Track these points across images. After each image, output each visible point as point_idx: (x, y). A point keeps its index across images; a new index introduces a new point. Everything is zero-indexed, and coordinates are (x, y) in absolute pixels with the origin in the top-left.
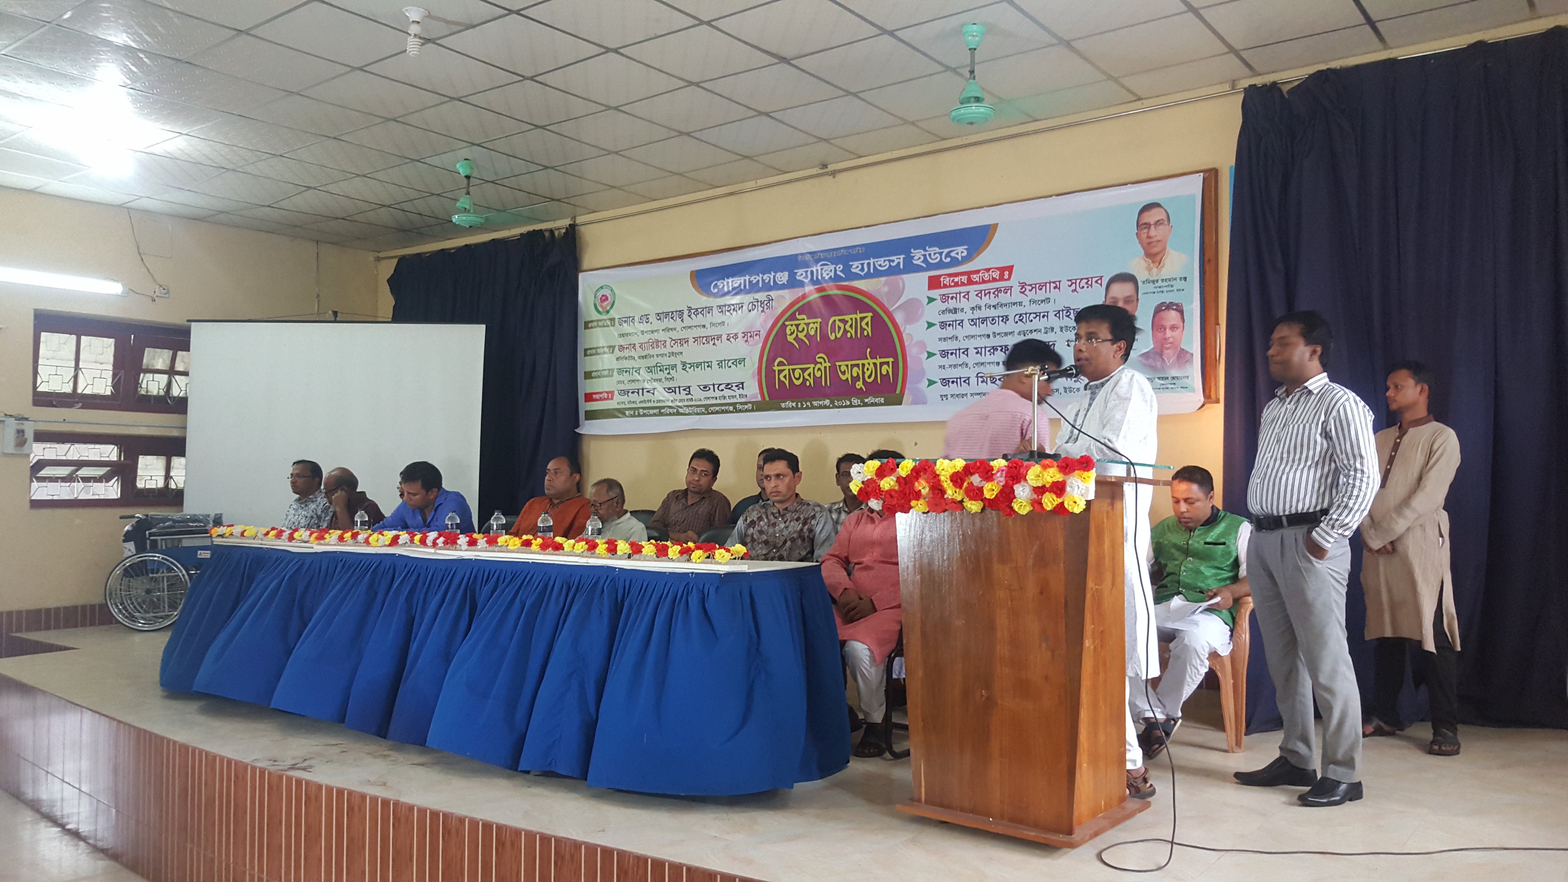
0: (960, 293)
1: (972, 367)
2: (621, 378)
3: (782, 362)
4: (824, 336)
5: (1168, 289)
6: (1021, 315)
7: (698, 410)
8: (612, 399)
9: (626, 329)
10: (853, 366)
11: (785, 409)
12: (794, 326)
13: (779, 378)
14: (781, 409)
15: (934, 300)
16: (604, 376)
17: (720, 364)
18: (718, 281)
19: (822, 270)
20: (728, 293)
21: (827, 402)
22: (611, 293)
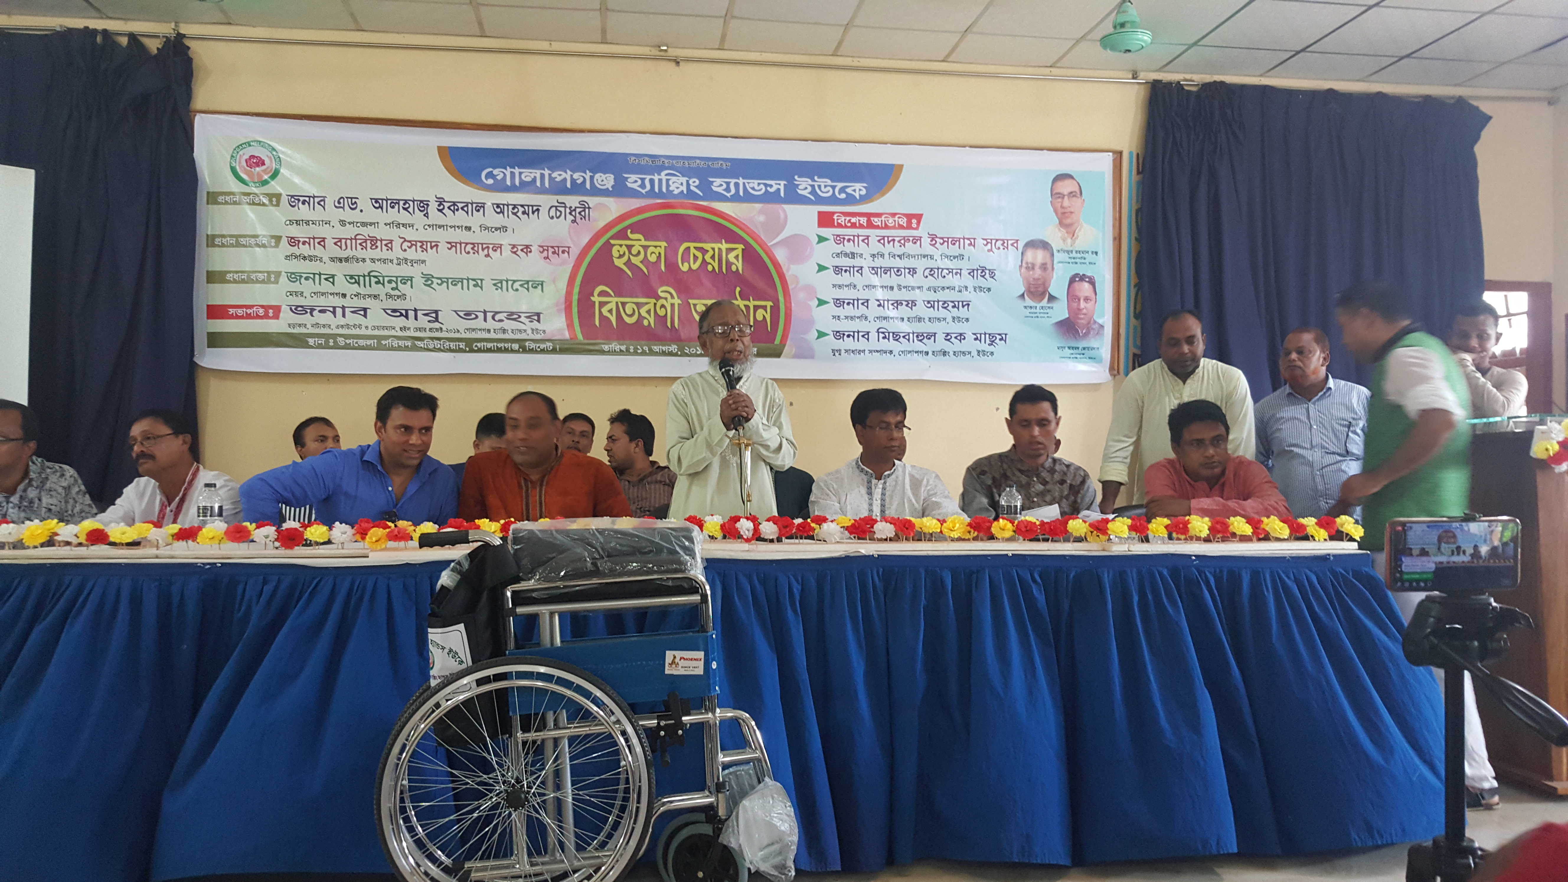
0: (858, 236)
1: (872, 321)
2: (294, 287)
3: (606, 291)
4: (672, 266)
5: (1081, 261)
7: (453, 345)
8: (275, 317)
11: (609, 353)
12: (624, 246)
13: (600, 312)
14: (602, 352)
15: (826, 239)
16: (257, 282)
17: (498, 284)
18: (494, 168)
19: (668, 180)
20: (513, 189)
21: (674, 348)
22: (270, 155)
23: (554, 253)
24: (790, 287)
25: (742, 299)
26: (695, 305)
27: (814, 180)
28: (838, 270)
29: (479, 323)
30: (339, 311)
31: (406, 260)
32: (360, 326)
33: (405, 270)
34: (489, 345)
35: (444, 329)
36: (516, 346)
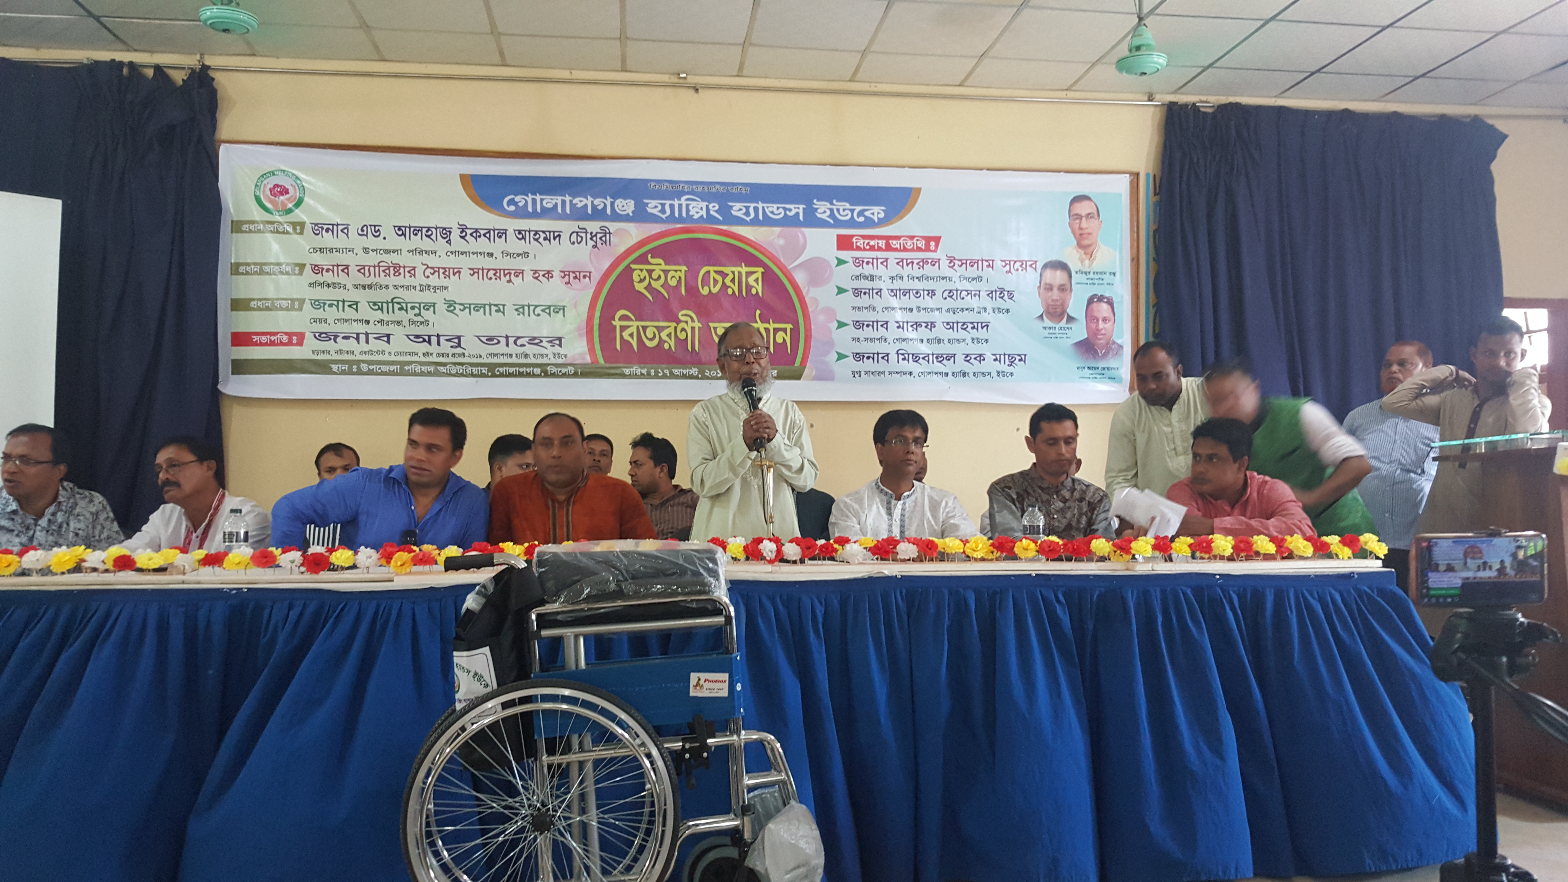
0: (877, 259)
1: (892, 343)
2: (318, 314)
3: (627, 316)
4: (692, 290)
5: (1099, 282)
6: (951, 291)
7: (475, 370)
8: (299, 344)
11: (630, 376)
12: (644, 271)
13: (621, 336)
14: (623, 376)
15: (845, 262)
16: (281, 309)
17: (520, 309)
18: (516, 195)
19: (687, 206)
20: (534, 215)
21: (694, 371)
22: (294, 184)
23: (575, 278)
24: (810, 310)
25: (762, 322)
26: (715, 329)
27: (832, 204)
28: (857, 292)
29: (501, 348)
30: (362, 338)
31: (429, 286)
32: (383, 352)
33: (427, 297)
34: (511, 370)
35: (466, 354)
36: (537, 371)
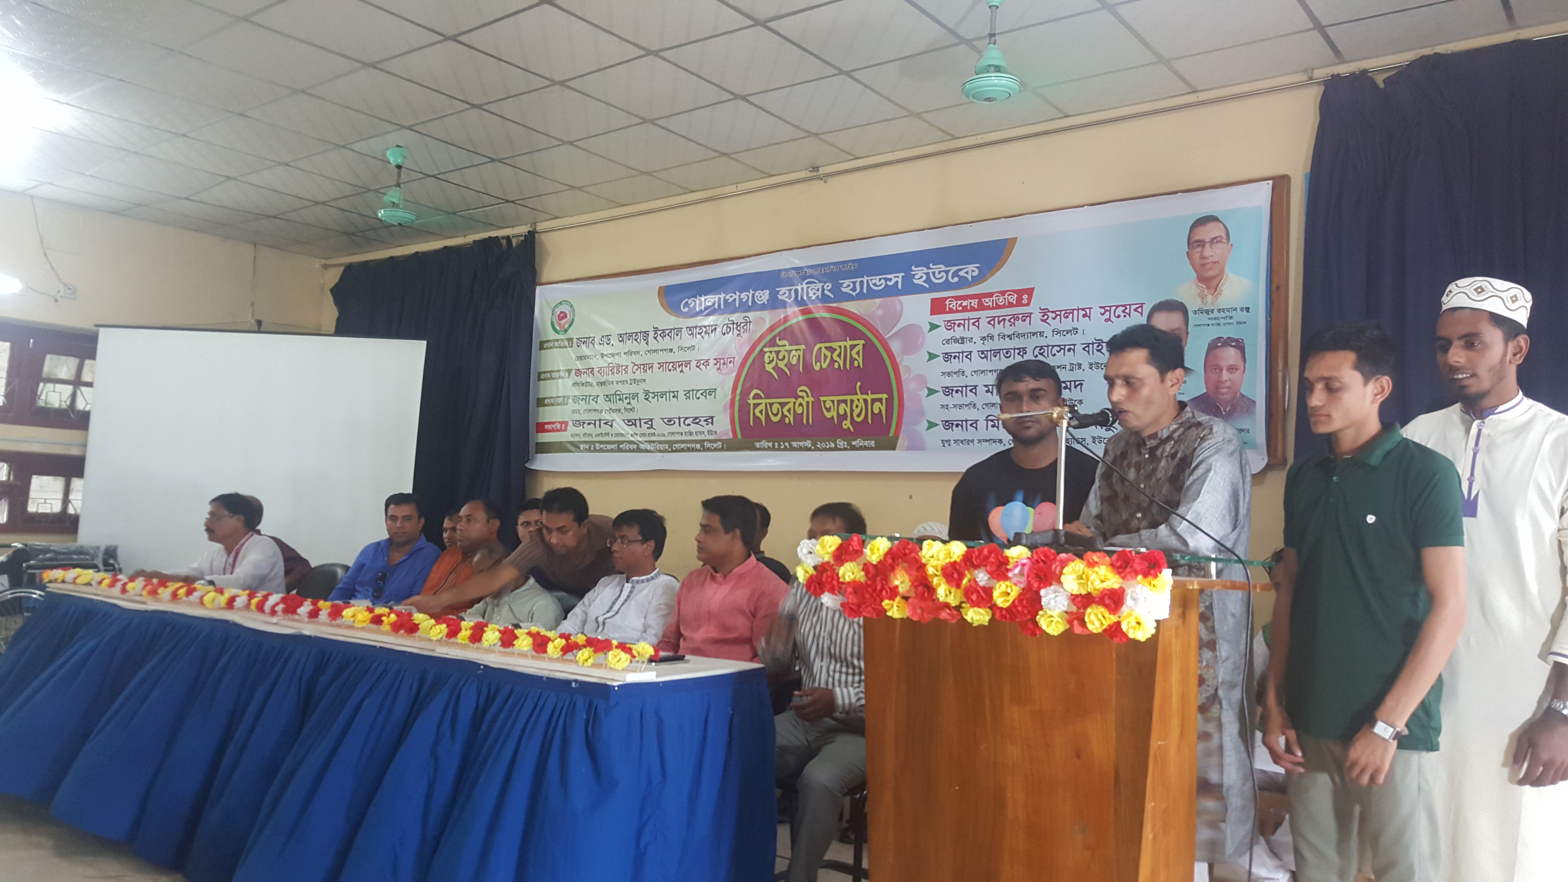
0: (969, 320)
1: (981, 408)
2: (576, 406)
3: (758, 394)
4: (808, 367)
5: (1225, 322)
6: (1041, 348)
7: (661, 447)
8: (565, 430)
9: (585, 350)
10: (839, 402)
11: (760, 449)
12: (773, 353)
13: (754, 413)
14: (755, 449)
15: (938, 326)
16: (559, 404)
17: (688, 394)
18: (690, 298)
19: (808, 288)
20: (700, 313)
21: (810, 443)
22: (570, 309)
23: (724, 364)
24: (903, 378)
25: (862, 394)
27: (928, 268)
28: (948, 357)
29: (676, 428)
30: (598, 423)
31: (635, 380)
33: (635, 389)
34: (683, 446)
35: (656, 434)
36: (698, 446)
